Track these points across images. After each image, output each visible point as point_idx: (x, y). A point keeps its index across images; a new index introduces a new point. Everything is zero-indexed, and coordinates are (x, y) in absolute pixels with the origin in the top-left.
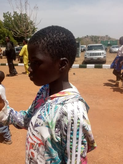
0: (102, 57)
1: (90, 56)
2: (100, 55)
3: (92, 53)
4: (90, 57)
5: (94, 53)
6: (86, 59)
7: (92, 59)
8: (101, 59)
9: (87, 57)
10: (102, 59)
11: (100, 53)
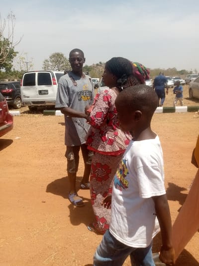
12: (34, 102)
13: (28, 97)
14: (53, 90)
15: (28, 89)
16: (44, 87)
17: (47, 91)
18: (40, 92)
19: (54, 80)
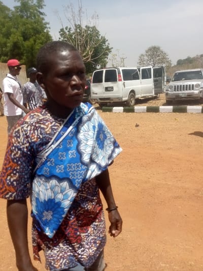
0: (196, 92)
1: (175, 90)
2: (193, 89)
3: (178, 86)
4: (174, 92)
5: (181, 86)
6: (168, 97)
7: (177, 96)
8: (194, 96)
9: (169, 92)
10: (196, 96)
11: (193, 85)
12: (101, 99)
13: (96, 94)
14: (118, 86)
15: (97, 86)
16: (110, 84)
17: (112, 88)
18: (107, 89)
19: (120, 76)
